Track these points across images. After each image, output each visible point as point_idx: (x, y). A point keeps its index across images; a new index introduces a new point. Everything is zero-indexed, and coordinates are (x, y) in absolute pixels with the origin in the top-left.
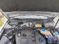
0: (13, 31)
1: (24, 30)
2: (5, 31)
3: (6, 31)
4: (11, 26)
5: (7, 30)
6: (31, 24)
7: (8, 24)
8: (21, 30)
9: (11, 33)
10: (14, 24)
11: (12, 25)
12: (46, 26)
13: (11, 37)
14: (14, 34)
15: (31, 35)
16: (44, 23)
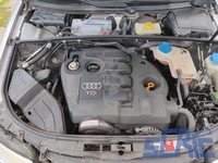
0: (48, 50)
1: (90, 47)
2: (18, 50)
3: (25, 52)
4: (39, 30)
5: (26, 49)
6: (118, 19)
7: (27, 20)
8: (80, 47)
9: (44, 58)
10: (49, 21)
11: (41, 26)
12: (178, 32)
13: (44, 74)
14: (55, 61)
15: (115, 68)
16: (171, 16)
